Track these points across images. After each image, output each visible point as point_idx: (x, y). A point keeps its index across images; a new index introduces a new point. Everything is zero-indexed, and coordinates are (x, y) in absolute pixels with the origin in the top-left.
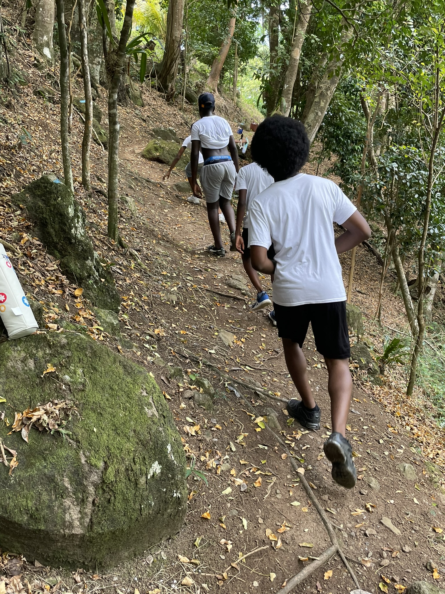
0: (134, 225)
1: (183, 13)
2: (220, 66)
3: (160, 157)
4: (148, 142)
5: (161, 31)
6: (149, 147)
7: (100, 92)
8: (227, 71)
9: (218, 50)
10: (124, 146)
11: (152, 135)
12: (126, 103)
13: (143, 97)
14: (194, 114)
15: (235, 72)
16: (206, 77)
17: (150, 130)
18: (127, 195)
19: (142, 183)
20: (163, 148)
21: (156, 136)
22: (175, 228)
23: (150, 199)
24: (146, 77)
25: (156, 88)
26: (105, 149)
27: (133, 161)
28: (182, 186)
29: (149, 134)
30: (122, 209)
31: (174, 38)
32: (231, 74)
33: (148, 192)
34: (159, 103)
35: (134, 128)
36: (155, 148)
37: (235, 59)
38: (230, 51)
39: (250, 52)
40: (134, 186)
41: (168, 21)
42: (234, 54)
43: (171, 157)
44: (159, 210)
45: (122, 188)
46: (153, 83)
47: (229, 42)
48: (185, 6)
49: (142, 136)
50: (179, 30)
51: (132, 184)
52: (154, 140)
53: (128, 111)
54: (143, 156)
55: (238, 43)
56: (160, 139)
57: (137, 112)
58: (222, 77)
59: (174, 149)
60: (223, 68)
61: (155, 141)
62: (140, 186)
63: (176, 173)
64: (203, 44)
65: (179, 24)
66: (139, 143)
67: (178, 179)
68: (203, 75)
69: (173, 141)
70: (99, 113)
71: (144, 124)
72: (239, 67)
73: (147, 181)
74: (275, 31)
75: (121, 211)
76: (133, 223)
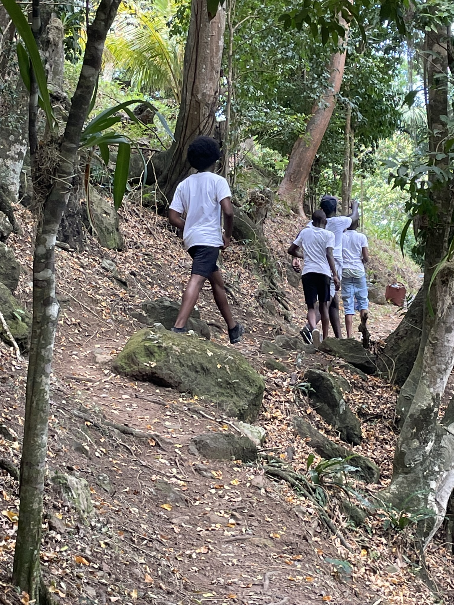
0: (83, 550)
1: (221, 43)
2: (310, 155)
3: (158, 372)
4: (130, 334)
5: (169, 82)
6: (132, 347)
7: (18, 221)
8: (326, 165)
9: (305, 120)
10: (71, 346)
11: (139, 317)
12: (81, 243)
13: (123, 227)
14: (247, 266)
15: (347, 168)
16: (277, 181)
17: (137, 306)
18: (70, 469)
19: (110, 437)
20: (166, 349)
21: (150, 321)
22: (190, 556)
23: (128, 477)
24: (131, 184)
25: (154, 208)
26: (22, 354)
27: (90, 381)
28: (213, 445)
29: (134, 316)
30: (55, 507)
31: (200, 97)
32: (335, 172)
33: (124, 460)
34: (161, 243)
35: (96, 302)
36: (147, 349)
37: (345, 139)
38: (332, 121)
39: (381, 124)
40: (91, 446)
41: (185, 61)
42: (344, 128)
43: (187, 370)
44: (151, 507)
45: (57, 452)
46: (147, 196)
47: (331, 103)
48: (228, 27)
49: (116, 321)
50: (211, 79)
51: (85, 440)
52: (145, 330)
53: (85, 261)
54: (116, 370)
55: (353, 105)
56: (159, 328)
57: (106, 263)
58: (314, 180)
59: (193, 353)
60: (317, 160)
61: (147, 334)
62: (104, 445)
63: (196, 412)
64: (269, 107)
65: (213, 68)
66: (107, 336)
67: (201, 426)
68: (269, 174)
69: (191, 332)
70: (14, 268)
71: (121, 292)
72: (356, 156)
73: (124, 432)
74: (437, 81)
75: (51, 512)
76: (80, 545)
